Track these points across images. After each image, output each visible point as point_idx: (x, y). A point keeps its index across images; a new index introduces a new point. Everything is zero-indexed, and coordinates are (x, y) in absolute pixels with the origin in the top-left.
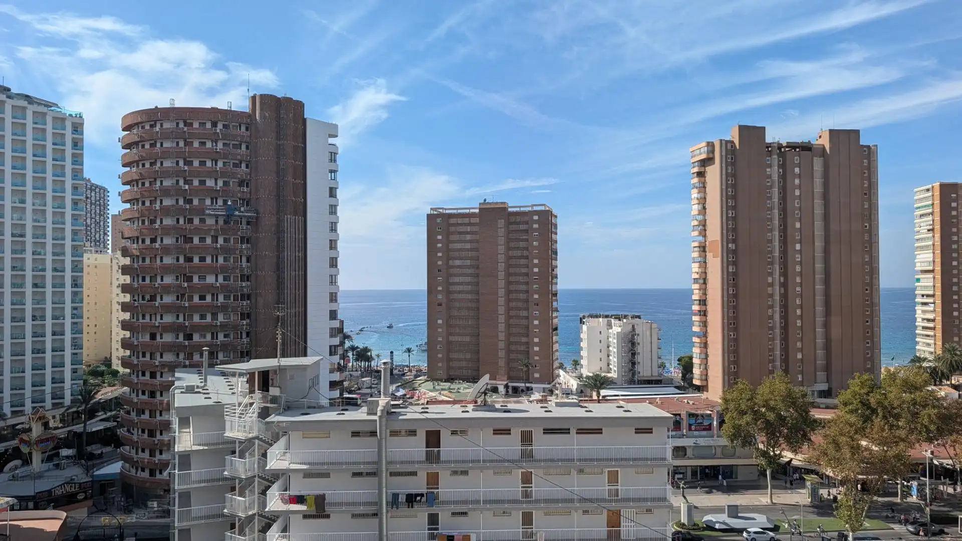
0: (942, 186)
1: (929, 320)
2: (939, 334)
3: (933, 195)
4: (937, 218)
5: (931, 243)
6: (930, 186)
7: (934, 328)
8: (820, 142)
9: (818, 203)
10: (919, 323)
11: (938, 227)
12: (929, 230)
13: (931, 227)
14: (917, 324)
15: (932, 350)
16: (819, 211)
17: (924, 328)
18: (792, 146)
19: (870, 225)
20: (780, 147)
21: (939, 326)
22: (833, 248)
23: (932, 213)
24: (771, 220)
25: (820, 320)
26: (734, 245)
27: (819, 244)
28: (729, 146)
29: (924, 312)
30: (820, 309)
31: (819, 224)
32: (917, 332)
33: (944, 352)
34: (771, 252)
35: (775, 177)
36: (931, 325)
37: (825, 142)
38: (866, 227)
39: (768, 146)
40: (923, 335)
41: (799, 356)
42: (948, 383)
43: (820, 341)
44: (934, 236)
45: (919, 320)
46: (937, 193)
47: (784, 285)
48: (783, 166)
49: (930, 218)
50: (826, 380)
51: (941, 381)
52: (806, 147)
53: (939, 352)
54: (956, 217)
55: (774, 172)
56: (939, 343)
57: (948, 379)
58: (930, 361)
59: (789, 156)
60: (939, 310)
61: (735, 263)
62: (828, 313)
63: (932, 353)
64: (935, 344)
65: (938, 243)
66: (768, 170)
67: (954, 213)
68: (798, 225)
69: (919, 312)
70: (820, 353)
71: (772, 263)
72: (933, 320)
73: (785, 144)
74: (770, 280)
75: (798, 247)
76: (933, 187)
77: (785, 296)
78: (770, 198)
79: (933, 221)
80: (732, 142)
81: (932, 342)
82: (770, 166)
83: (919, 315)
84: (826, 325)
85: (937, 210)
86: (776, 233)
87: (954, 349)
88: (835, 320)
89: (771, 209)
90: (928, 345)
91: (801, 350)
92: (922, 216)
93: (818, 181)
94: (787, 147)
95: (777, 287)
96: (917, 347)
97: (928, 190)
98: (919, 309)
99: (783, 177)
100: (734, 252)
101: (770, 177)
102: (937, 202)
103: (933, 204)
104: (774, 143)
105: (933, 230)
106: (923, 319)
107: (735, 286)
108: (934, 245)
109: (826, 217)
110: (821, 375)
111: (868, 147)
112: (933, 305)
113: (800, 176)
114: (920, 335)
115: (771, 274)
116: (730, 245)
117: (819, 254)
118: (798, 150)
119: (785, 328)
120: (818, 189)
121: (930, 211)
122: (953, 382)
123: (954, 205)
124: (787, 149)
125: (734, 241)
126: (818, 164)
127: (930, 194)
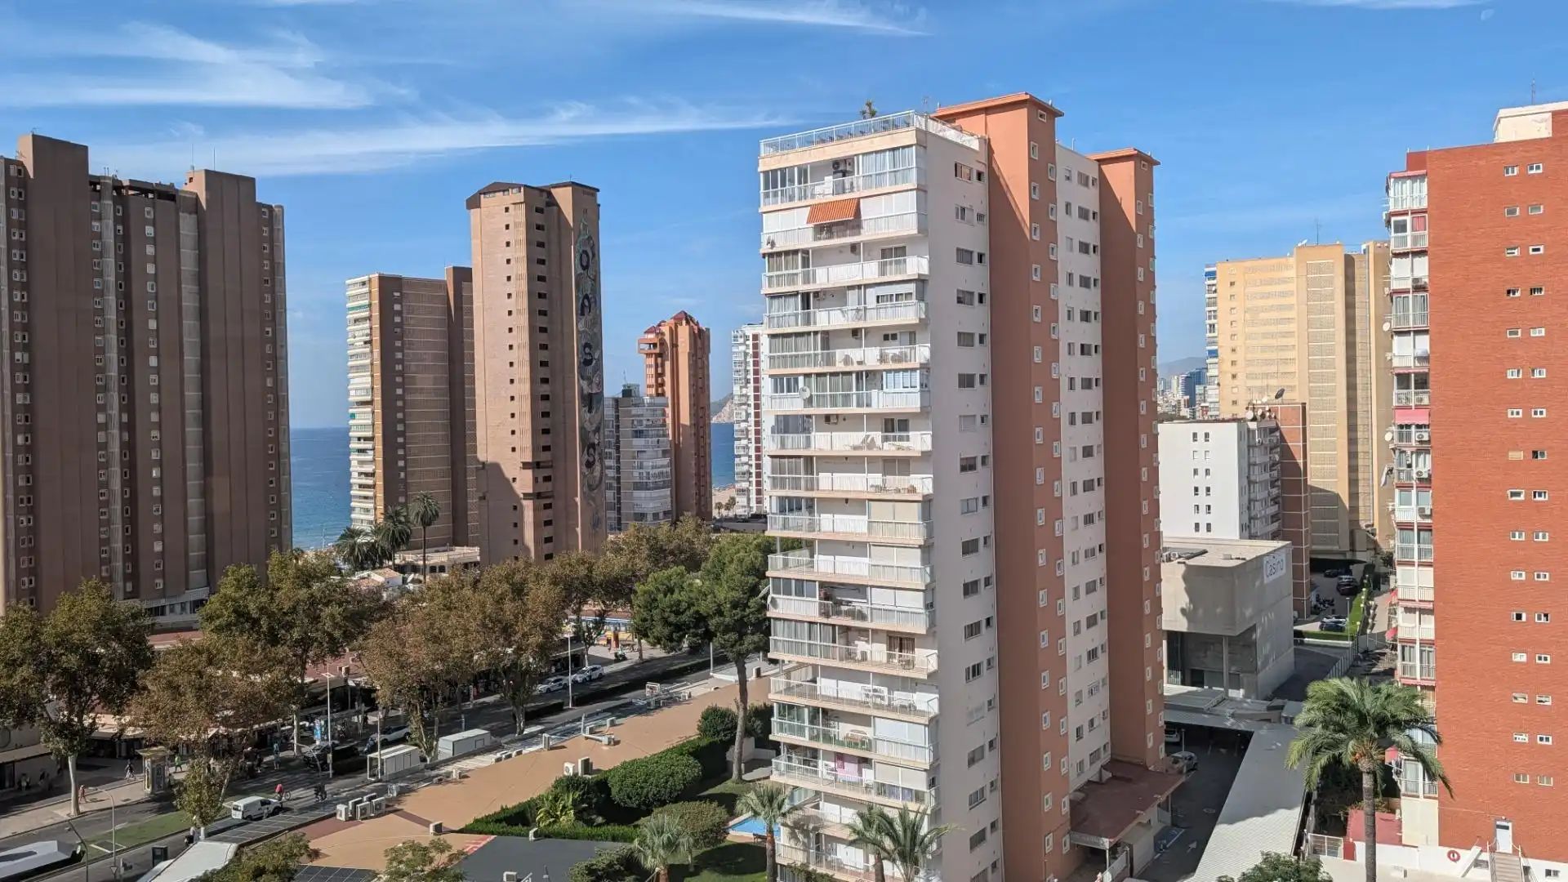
0: (382, 279)
1: (367, 475)
2: (380, 495)
3: (370, 292)
4: (377, 326)
5: (368, 361)
6: (365, 278)
7: (374, 486)
8: (190, 188)
9: (189, 289)
10: (355, 480)
11: (376, 338)
12: (366, 343)
13: (368, 338)
14: (352, 481)
15: (372, 518)
16: (189, 302)
17: (362, 486)
18: (142, 189)
19: (274, 331)
20: (118, 187)
21: (380, 483)
22: (215, 365)
23: (369, 318)
24: (101, 312)
25: (193, 484)
26: (26, 356)
27: (191, 358)
28: (13, 170)
29: (361, 463)
30: (193, 465)
31: (190, 324)
32: (352, 492)
33: (385, 519)
34: (103, 370)
35: (109, 239)
36: (370, 481)
37: (199, 189)
38: (268, 332)
39: (94, 182)
40: (360, 497)
41: (158, 547)
42: (391, 563)
43: (194, 519)
44: (372, 352)
45: (355, 475)
46: (376, 290)
47: (129, 427)
48: (123, 220)
49: (367, 325)
50: (205, 583)
51: (381, 563)
52: (166, 194)
53: (381, 520)
54: (401, 325)
55: (108, 229)
56: (381, 508)
57: (390, 558)
58: (367, 534)
59: (133, 206)
60: (380, 459)
61: (28, 389)
62: (207, 471)
63: (370, 522)
64: (375, 509)
65: (377, 362)
66: (96, 224)
67: (397, 319)
68: (153, 324)
69: (354, 463)
70: (195, 538)
71: (105, 389)
72: (373, 475)
73: (126, 183)
74: (101, 418)
75: (153, 361)
76: (370, 280)
77: (129, 448)
78: (101, 274)
79: (371, 329)
80: (21, 164)
81: (371, 506)
82: (99, 218)
83: (355, 468)
84: (206, 492)
85: (376, 314)
86: (113, 337)
87: (397, 514)
88: (220, 484)
89: (101, 293)
90: (367, 510)
91: (161, 537)
92: (356, 321)
93: (188, 255)
94: (131, 188)
95: (115, 432)
96: (353, 516)
97: (364, 283)
98: (355, 458)
99: (124, 241)
100: (28, 368)
101: (99, 236)
102: (376, 302)
103: (370, 305)
104: (105, 177)
105: (370, 342)
106: (360, 474)
107: (30, 430)
108: (372, 364)
109: (203, 314)
110: (198, 574)
111: (270, 207)
112: (371, 453)
113: (154, 241)
114: (356, 496)
115: (103, 408)
116: (18, 355)
117: (191, 375)
118: (150, 196)
119: (131, 503)
120: (188, 265)
121: (366, 314)
122: (397, 561)
123: (397, 307)
124: (131, 192)
125: (26, 348)
126: (187, 225)
127: (366, 289)
